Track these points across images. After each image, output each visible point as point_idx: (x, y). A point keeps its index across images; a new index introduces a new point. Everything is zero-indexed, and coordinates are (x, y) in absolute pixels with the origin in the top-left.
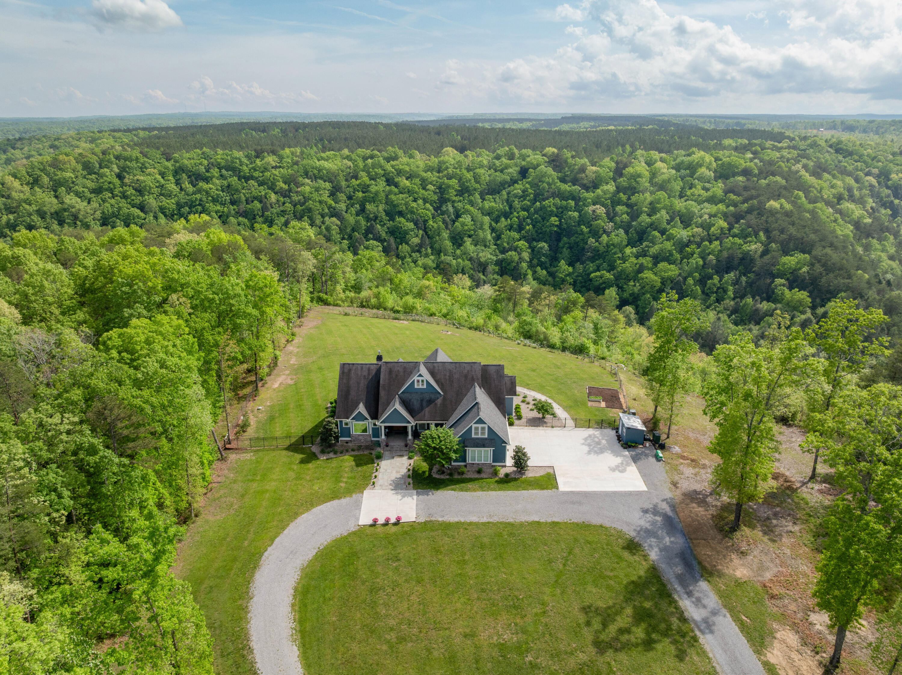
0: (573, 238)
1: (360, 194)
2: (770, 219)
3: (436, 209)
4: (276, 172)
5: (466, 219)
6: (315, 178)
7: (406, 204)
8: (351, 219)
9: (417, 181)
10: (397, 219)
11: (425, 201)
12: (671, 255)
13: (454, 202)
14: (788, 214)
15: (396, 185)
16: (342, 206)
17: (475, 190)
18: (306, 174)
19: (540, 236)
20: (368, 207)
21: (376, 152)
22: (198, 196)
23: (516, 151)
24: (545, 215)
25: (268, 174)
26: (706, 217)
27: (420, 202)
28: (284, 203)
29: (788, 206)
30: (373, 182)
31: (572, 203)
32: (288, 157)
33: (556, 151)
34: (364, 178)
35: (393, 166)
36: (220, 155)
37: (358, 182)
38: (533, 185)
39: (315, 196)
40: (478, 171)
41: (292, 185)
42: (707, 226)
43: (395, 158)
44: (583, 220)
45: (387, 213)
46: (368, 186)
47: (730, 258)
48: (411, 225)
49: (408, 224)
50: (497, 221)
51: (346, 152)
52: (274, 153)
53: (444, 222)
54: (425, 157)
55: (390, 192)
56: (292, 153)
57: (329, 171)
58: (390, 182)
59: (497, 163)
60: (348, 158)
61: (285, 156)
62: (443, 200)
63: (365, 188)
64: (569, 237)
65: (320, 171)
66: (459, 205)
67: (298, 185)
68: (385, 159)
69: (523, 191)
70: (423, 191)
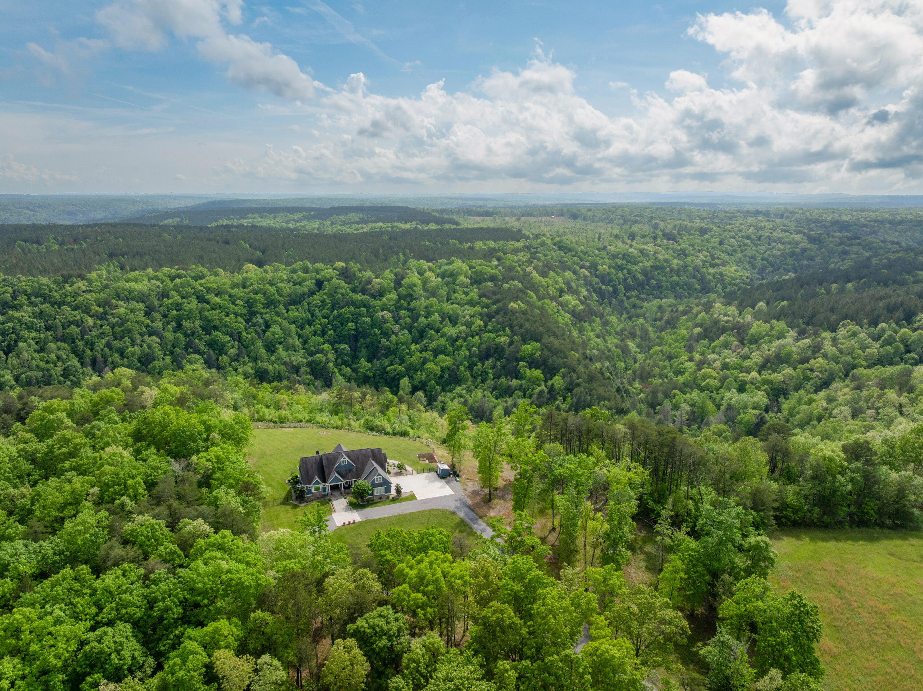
0: (368, 339)
1: (174, 312)
2: (512, 318)
3: (247, 321)
4: (88, 296)
5: (275, 328)
6: (127, 299)
7: (220, 319)
8: (169, 335)
9: (226, 297)
10: (213, 333)
11: (236, 315)
12: (446, 348)
13: (261, 313)
14: (524, 313)
15: (207, 302)
16: (158, 325)
17: (279, 302)
18: (118, 296)
19: (340, 339)
20: (185, 323)
21: (182, 271)
22: (11, 325)
23: (309, 265)
24: (344, 322)
25: (80, 299)
26: (468, 317)
27: (232, 316)
28: (102, 326)
29: (523, 306)
30: (184, 300)
31: (364, 310)
32: (96, 280)
33: (344, 265)
34: (176, 297)
35: (201, 285)
36: (24, 282)
37: (170, 301)
38: (330, 295)
39: (131, 316)
40: (279, 285)
41: (107, 308)
42: (469, 325)
43: (202, 277)
44: (375, 324)
45: (203, 329)
46: (181, 304)
47: (488, 349)
48: (227, 338)
49: (224, 337)
50: (302, 328)
51: (150, 271)
52: (82, 277)
53: (256, 332)
54: (229, 274)
55: (203, 309)
56: (100, 277)
57: (140, 292)
58: (201, 299)
59: (295, 276)
60: (155, 278)
61: (93, 279)
62: (253, 314)
63: (178, 307)
64: (365, 338)
65: (130, 292)
66: (268, 317)
67: (112, 307)
68: (192, 278)
69: (322, 302)
70: (233, 306)
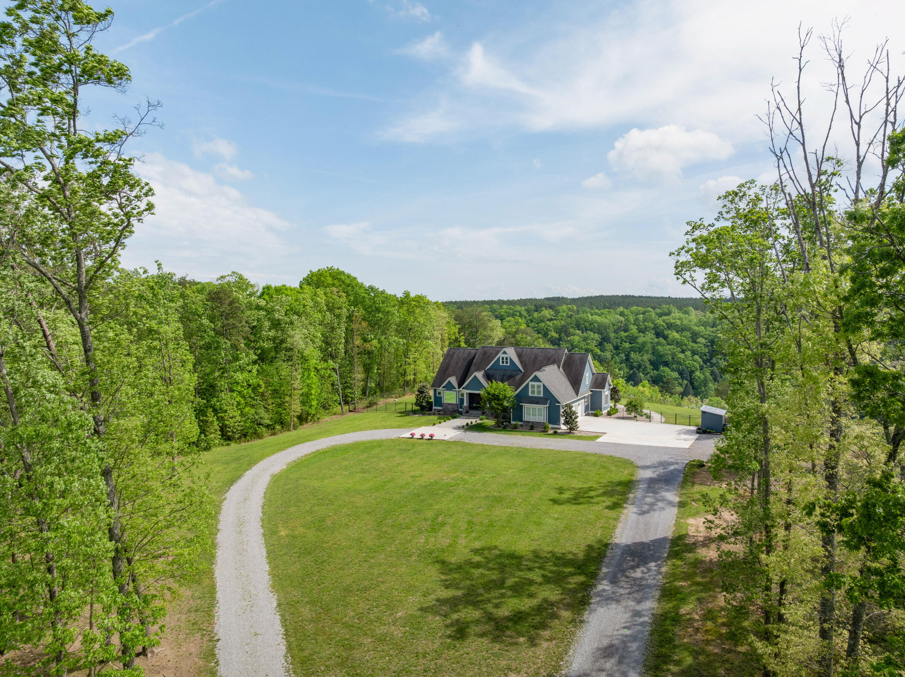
1: (627, 345)
3: (705, 362)
4: (550, 324)
6: (585, 330)
7: (674, 355)
9: (688, 334)
10: (662, 368)
15: (665, 337)
16: (608, 355)
18: (578, 326)
20: (632, 355)
21: (649, 309)
25: (542, 325)
27: (688, 353)
30: (641, 334)
32: (564, 312)
34: (634, 330)
35: (664, 321)
37: (626, 334)
39: (583, 345)
41: (563, 334)
43: (669, 314)
45: (652, 363)
46: (636, 338)
48: (675, 375)
49: (672, 373)
51: (621, 308)
52: (551, 307)
53: (712, 373)
54: (699, 313)
55: (659, 343)
56: (569, 309)
57: (600, 325)
58: (658, 334)
60: (622, 314)
61: (561, 310)
62: (714, 354)
63: (633, 340)
65: (591, 324)
67: (568, 334)
68: (657, 314)
70: (694, 344)
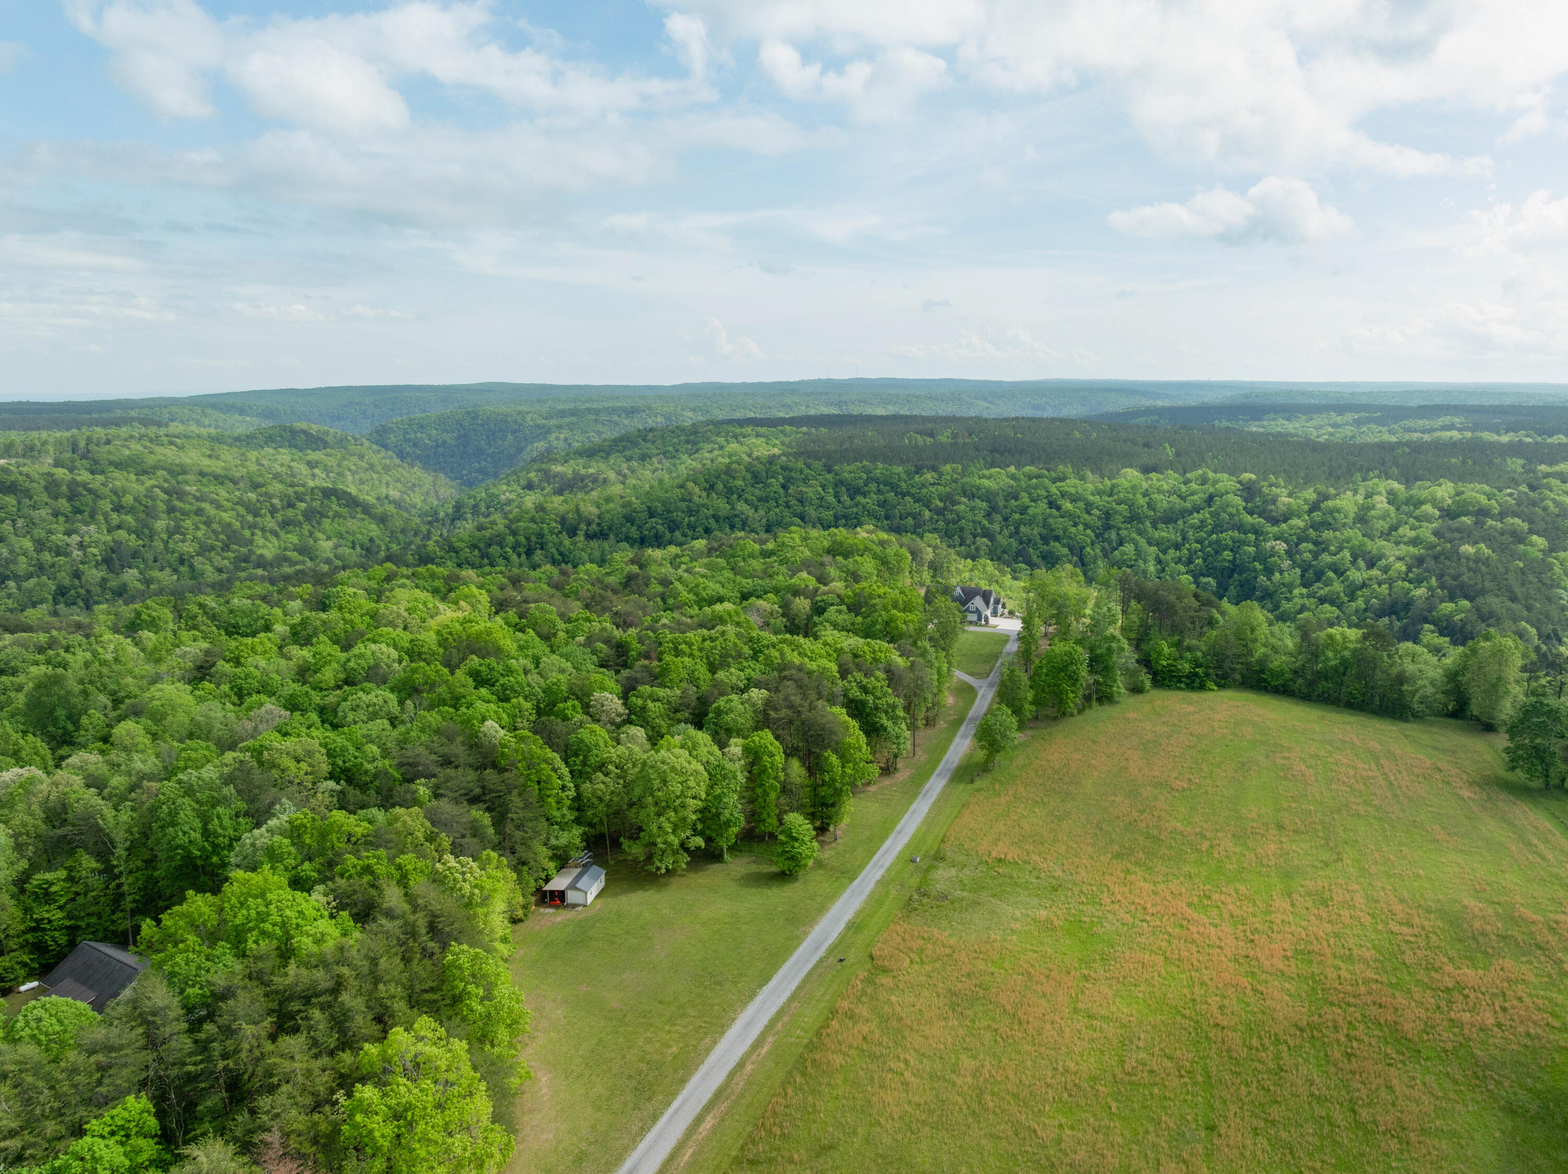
0: (1245, 575)
1: (1017, 516)
2: (1454, 565)
3: (1097, 536)
4: (933, 489)
5: (1129, 548)
6: (972, 497)
7: (1065, 530)
8: (1002, 540)
9: (1081, 504)
10: (1052, 543)
11: (1087, 526)
12: (1338, 597)
13: (1119, 529)
14: (1477, 560)
15: (1058, 508)
16: (997, 527)
17: (1147, 517)
18: (964, 493)
19: (1210, 570)
20: (1023, 529)
22: (855, 510)
23: (1210, 475)
24: (1219, 548)
25: (925, 491)
26: (1393, 559)
27: (1081, 527)
28: (937, 521)
30: (1033, 504)
31: (1252, 537)
32: (948, 474)
33: (1253, 477)
34: (1025, 499)
35: (1058, 488)
36: (880, 469)
37: (1017, 503)
38: (1215, 515)
39: (970, 515)
40: (1153, 496)
41: (948, 503)
42: (1387, 569)
43: (1062, 479)
44: (1261, 557)
45: (1043, 537)
46: (1028, 507)
47: (1394, 604)
48: (1065, 551)
49: (1062, 549)
50: (1165, 552)
51: (1012, 469)
52: (934, 469)
53: (1103, 550)
54: (1097, 478)
55: (1050, 515)
56: (953, 470)
57: (988, 491)
58: (1052, 504)
59: (1184, 488)
60: (1013, 477)
61: (945, 472)
62: (1108, 527)
63: (1023, 510)
64: (1240, 574)
65: (978, 489)
66: (1124, 533)
67: (955, 503)
68: (1051, 479)
69: (1202, 522)
70: (1086, 516)
